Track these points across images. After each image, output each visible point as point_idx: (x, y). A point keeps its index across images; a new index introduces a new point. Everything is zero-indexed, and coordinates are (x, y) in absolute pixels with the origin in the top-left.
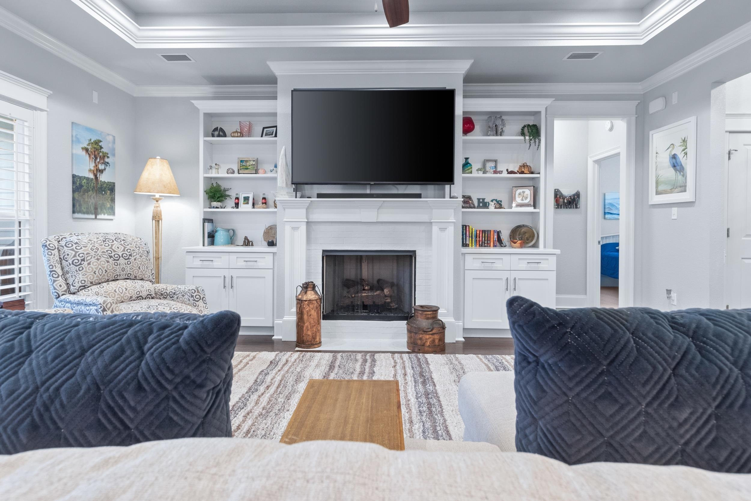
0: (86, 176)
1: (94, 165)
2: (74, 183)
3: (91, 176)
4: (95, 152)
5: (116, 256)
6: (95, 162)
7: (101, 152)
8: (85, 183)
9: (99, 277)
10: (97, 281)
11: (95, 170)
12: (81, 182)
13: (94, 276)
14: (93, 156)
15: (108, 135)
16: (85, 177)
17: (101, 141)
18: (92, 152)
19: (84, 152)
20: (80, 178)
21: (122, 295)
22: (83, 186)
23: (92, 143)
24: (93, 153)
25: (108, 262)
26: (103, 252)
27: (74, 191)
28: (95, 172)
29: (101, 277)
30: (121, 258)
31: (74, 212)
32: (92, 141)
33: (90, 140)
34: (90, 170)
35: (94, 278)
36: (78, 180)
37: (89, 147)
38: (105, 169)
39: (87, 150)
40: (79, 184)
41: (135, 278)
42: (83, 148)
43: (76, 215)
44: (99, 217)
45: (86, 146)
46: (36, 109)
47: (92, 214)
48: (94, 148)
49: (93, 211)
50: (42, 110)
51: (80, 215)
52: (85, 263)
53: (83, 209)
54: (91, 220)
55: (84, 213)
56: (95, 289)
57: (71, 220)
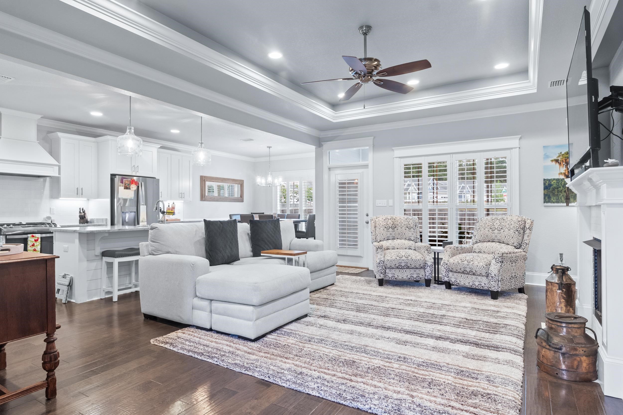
0: (556, 178)
1: (565, 169)
2: (544, 184)
3: (562, 177)
4: (566, 160)
8: (554, 183)
11: (567, 172)
12: (551, 183)
14: (564, 163)
16: (554, 179)
18: (563, 161)
19: (554, 163)
20: (549, 180)
22: (552, 185)
23: (563, 155)
24: (564, 161)
27: (544, 189)
28: (566, 174)
31: (544, 202)
32: (563, 153)
33: (561, 153)
34: (561, 174)
36: (547, 182)
37: (559, 158)
39: (557, 161)
41: (503, 243)
42: (552, 161)
43: (546, 204)
44: (570, 205)
45: (556, 158)
46: (512, 148)
47: (563, 203)
48: (565, 157)
49: (565, 201)
50: (516, 148)
51: (549, 204)
52: (479, 230)
53: (552, 200)
54: (564, 207)
55: (554, 203)
56: (479, 244)
57: (542, 207)
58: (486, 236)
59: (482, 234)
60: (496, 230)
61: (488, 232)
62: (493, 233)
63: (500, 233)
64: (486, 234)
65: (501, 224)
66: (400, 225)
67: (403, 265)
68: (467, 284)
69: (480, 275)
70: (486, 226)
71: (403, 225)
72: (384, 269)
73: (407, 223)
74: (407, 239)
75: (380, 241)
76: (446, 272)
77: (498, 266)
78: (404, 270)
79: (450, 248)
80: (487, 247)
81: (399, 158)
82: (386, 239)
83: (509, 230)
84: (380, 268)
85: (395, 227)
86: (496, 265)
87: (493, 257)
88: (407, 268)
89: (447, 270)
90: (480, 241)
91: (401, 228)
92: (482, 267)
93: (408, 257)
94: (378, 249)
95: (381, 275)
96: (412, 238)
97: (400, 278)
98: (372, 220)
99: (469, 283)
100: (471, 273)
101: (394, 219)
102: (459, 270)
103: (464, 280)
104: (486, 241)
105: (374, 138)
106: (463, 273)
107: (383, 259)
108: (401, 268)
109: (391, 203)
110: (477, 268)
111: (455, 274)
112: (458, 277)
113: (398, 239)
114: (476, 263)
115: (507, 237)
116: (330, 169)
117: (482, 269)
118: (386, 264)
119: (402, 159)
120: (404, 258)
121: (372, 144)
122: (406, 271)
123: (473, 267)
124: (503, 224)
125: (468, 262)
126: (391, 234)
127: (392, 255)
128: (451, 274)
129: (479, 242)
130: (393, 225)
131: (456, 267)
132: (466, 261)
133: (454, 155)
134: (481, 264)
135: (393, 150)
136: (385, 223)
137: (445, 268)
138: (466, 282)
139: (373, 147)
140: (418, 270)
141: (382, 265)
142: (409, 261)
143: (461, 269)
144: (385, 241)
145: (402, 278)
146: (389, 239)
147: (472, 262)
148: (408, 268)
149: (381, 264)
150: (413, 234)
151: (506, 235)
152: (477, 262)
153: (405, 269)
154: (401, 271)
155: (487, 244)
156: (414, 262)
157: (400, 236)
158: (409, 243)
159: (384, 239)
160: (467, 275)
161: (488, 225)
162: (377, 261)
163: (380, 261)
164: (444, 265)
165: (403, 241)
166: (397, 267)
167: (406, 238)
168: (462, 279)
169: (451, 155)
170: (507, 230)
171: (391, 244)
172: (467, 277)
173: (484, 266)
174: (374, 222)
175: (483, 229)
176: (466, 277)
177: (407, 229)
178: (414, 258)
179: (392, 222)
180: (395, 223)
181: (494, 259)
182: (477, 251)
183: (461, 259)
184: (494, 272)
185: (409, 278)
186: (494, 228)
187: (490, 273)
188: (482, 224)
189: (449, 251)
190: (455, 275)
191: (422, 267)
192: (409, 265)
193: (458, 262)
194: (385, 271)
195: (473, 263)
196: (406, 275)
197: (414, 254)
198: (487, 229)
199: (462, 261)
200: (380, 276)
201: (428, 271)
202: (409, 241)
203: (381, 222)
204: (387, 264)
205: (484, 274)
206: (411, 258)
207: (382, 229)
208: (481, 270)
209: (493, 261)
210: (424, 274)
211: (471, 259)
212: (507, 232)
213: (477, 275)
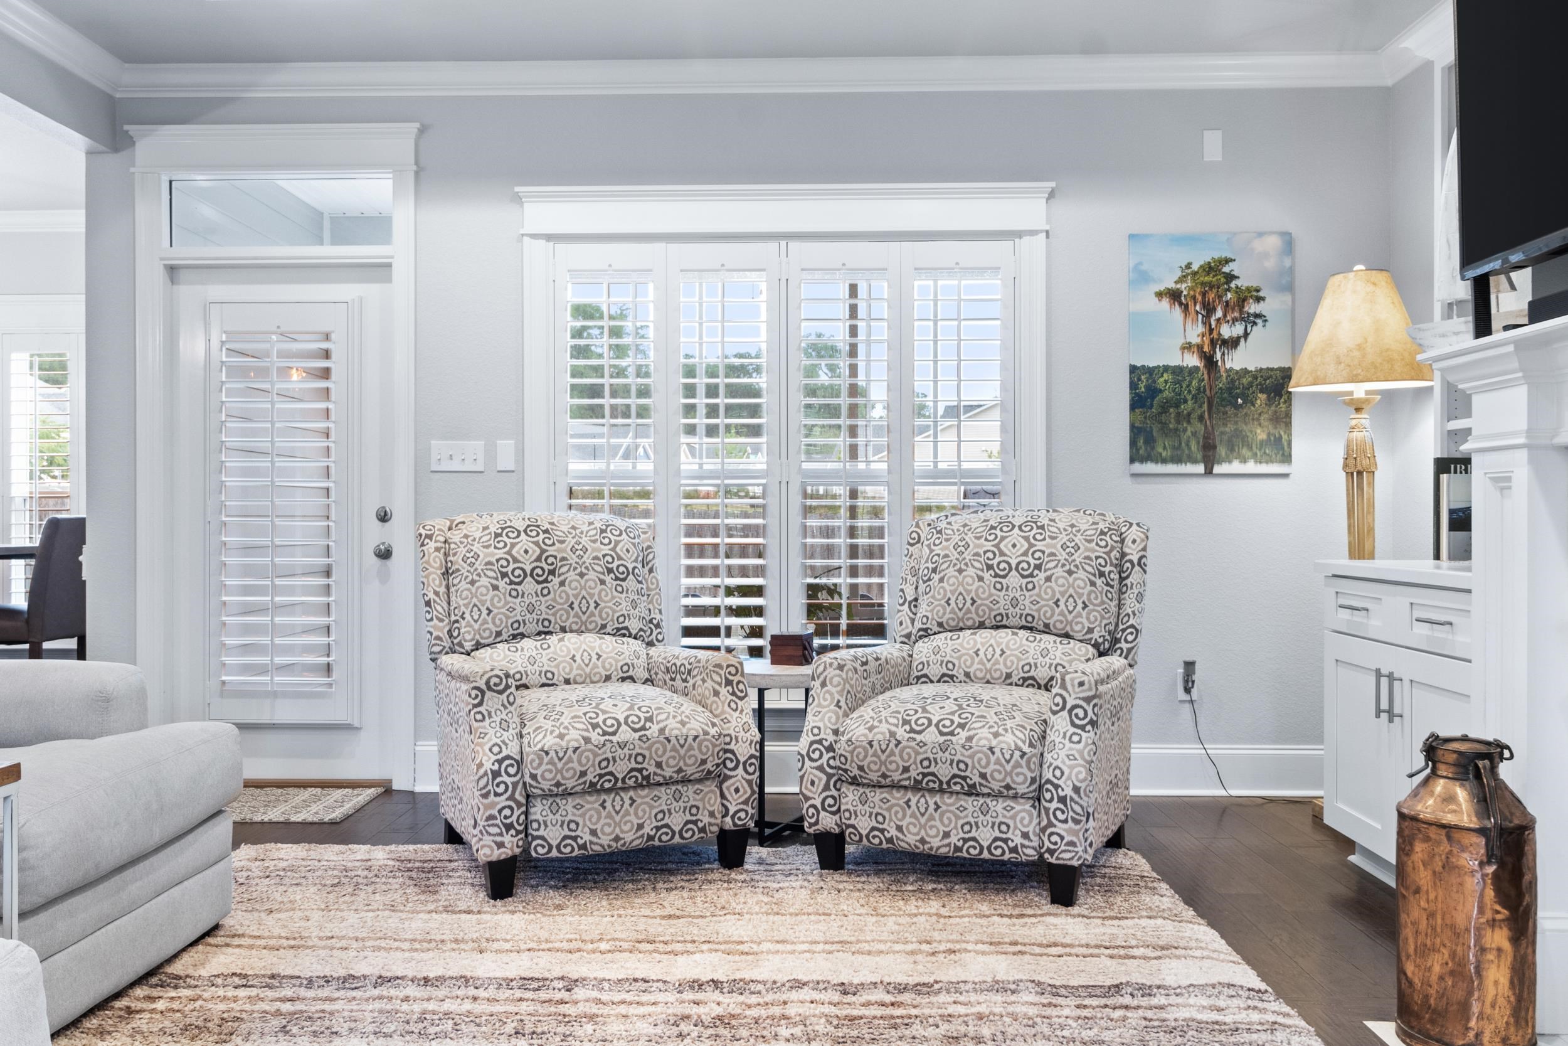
0: (1172, 364)
1: (1201, 329)
2: (1133, 386)
3: (1192, 361)
4: (1204, 294)
6: (1206, 321)
7: (1229, 290)
8: (1166, 382)
9: (955, 613)
10: (953, 623)
11: (1207, 340)
12: (1154, 382)
13: (945, 609)
14: (1198, 308)
15: (1261, 234)
16: (1166, 368)
17: (1227, 261)
18: (1194, 298)
19: (1165, 303)
20: (1150, 371)
21: (988, 666)
22: (1161, 391)
23: (1195, 273)
24: (1199, 298)
27: (1133, 407)
28: (1206, 349)
29: (960, 614)
32: (1195, 267)
33: (1188, 266)
34: (1187, 347)
35: (944, 614)
36: (1143, 377)
37: (1183, 286)
38: (1246, 335)
39: (1174, 296)
40: (1146, 387)
41: (1047, 630)
42: (1160, 295)
43: (1138, 467)
44: (1217, 469)
45: (1171, 285)
46: (1020, 234)
47: (1195, 461)
48: (1203, 284)
49: (1199, 456)
50: (1033, 233)
51: (1150, 467)
52: (936, 577)
53: (1160, 450)
54: (1195, 480)
55: (1164, 461)
56: (940, 640)
57: (1128, 480)
58: (969, 602)
59: (953, 592)
60: (1014, 572)
61: (977, 584)
62: (999, 586)
63: (1030, 586)
64: (969, 592)
65: (1031, 545)
66: (572, 560)
67: (621, 769)
68: (935, 842)
69: (1007, 793)
70: (968, 556)
71: (587, 559)
72: (519, 805)
73: (606, 550)
74: (609, 629)
75: (478, 646)
76: (826, 788)
77: (1087, 745)
78: (626, 796)
79: (841, 667)
80: (981, 653)
81: (549, 237)
82: (505, 636)
83: (1070, 572)
84: (502, 801)
85: (552, 572)
86: (1075, 738)
87: (1058, 700)
88: (641, 786)
89: (830, 776)
90: (940, 625)
91: (582, 575)
92: (1017, 754)
93: (643, 728)
94: (488, 694)
95: (507, 839)
96: (634, 625)
97: (605, 840)
98: (430, 537)
99: (947, 835)
100: (958, 788)
101: (546, 531)
102: (896, 777)
103: (923, 820)
104: (970, 623)
105: (422, 131)
106: (917, 787)
107: (513, 749)
108: (608, 791)
109: (506, 461)
110: (993, 759)
111: (877, 796)
112: (889, 810)
113: (563, 630)
114: (983, 739)
115: (1061, 603)
116: (172, 271)
117: (1018, 765)
118: (534, 777)
119: (561, 247)
120: (625, 734)
121: (413, 161)
122: (633, 801)
123: (971, 757)
124: (1040, 546)
125: (942, 734)
126: (531, 608)
127: (565, 720)
128: (850, 797)
129: (936, 629)
130: (538, 559)
131: (883, 763)
132: (933, 728)
133: (794, 246)
134: (1009, 739)
135: (518, 199)
136: (500, 554)
137: (820, 768)
138: (933, 832)
139: (417, 173)
140: (691, 788)
141: (509, 780)
142: (649, 749)
143: (906, 770)
144: (505, 646)
145: (617, 839)
146: (523, 636)
147: (963, 735)
148: (646, 783)
149: (505, 778)
150: (634, 604)
151: (1058, 596)
152: (985, 733)
153: (631, 793)
154: (608, 804)
155: (977, 637)
156: (674, 749)
157: (576, 615)
158: (620, 648)
159: (499, 634)
160: (937, 798)
161: (977, 554)
162: (480, 765)
163: (500, 762)
164: (816, 755)
165: (591, 641)
166: (592, 784)
167: (604, 626)
168: (913, 815)
169: (783, 243)
170: (1059, 572)
171: (532, 661)
172: (937, 807)
173: (1026, 749)
174: (437, 550)
175: (951, 571)
176: (932, 807)
177: (608, 579)
178: (673, 728)
179: (537, 544)
180: (551, 551)
181: (1065, 713)
182: (935, 671)
183: (906, 722)
184: (1069, 778)
185: (651, 838)
186: (1003, 565)
187: (1048, 781)
188: (947, 548)
189: (836, 680)
190: (876, 799)
191: (709, 772)
192: (652, 769)
193: (892, 734)
194: (526, 813)
195: (970, 739)
196: (636, 821)
197: (671, 709)
198: (971, 571)
199: (912, 731)
200: (500, 845)
201: (737, 790)
202: (620, 640)
203: (476, 547)
204: (539, 772)
205: (1022, 789)
206: (662, 731)
207: (484, 581)
208: (1008, 768)
209: (1061, 723)
210: (717, 807)
211: (957, 720)
212: (1061, 581)
213: (989, 795)
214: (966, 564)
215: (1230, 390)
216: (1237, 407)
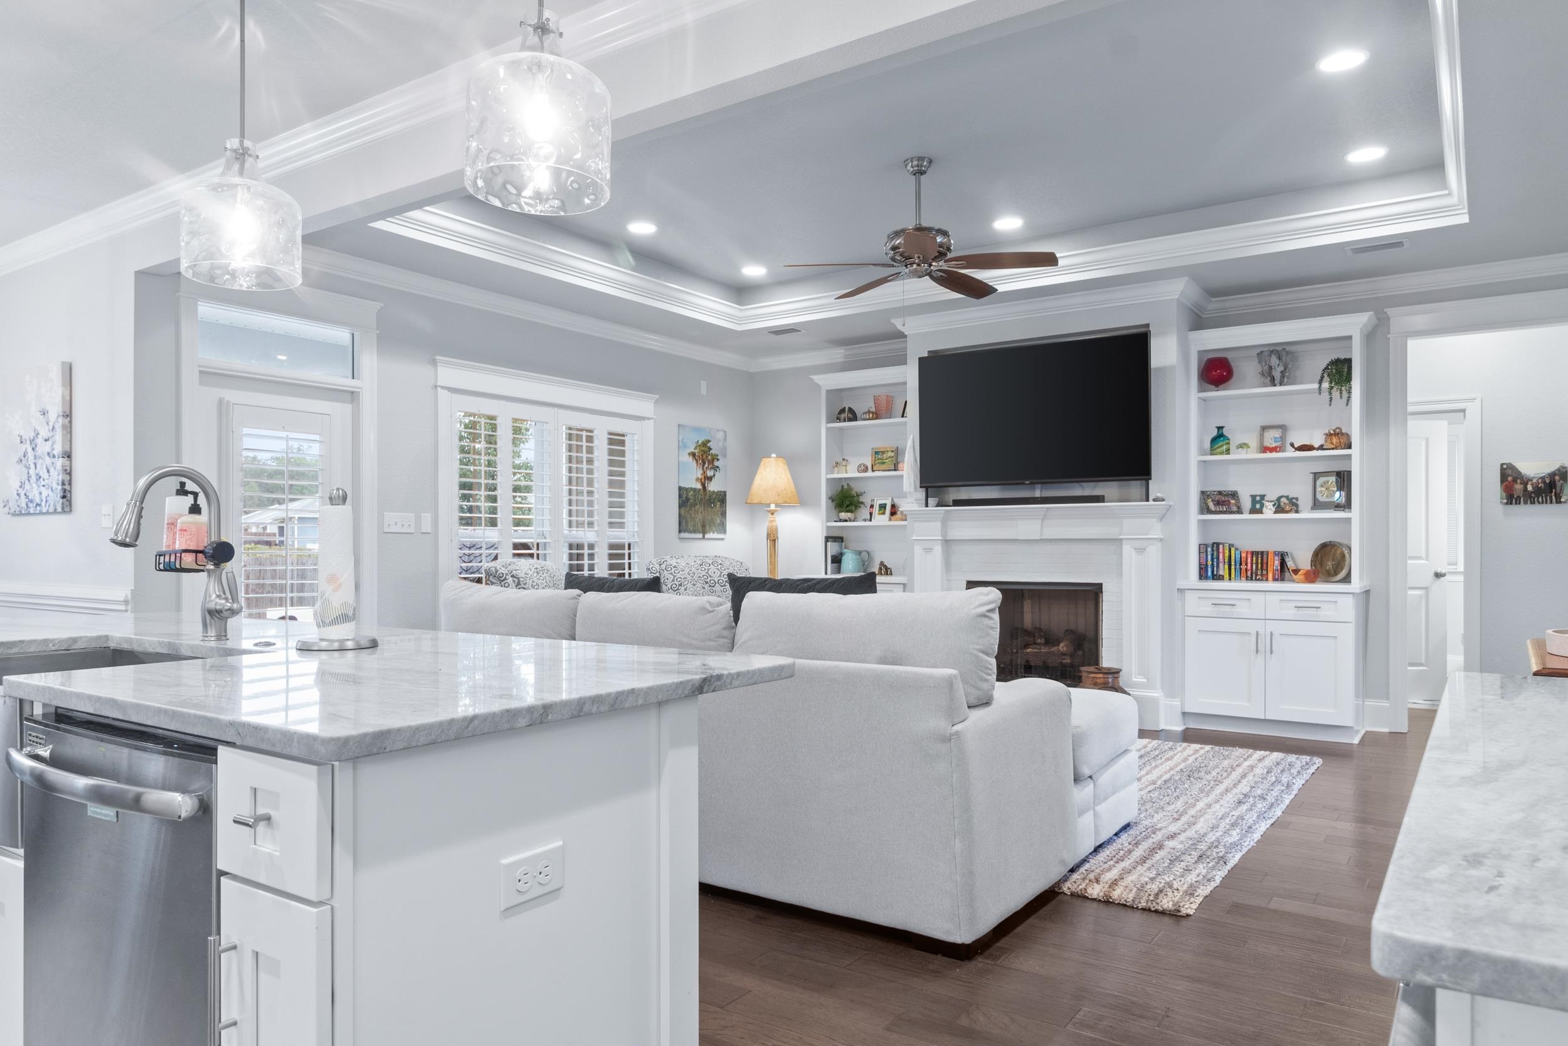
0: (693, 487)
1: (701, 472)
2: (680, 496)
3: (699, 486)
4: (702, 455)
5: (712, 582)
6: (703, 469)
7: (709, 454)
8: (691, 495)
11: (703, 477)
12: (688, 495)
14: (701, 462)
15: (718, 431)
16: (692, 489)
17: (709, 441)
18: (699, 456)
19: (691, 458)
20: (686, 489)
22: (688, 499)
23: (700, 446)
24: (701, 457)
25: (704, 588)
26: (699, 577)
27: (680, 507)
28: (703, 481)
30: (717, 584)
31: (680, 531)
32: (700, 443)
33: (698, 442)
34: (698, 480)
36: (685, 492)
37: (696, 451)
38: (714, 475)
39: (693, 455)
40: (686, 497)
42: (689, 454)
43: (683, 535)
44: (707, 536)
45: (693, 450)
46: (643, 418)
47: (700, 533)
48: (702, 451)
49: (701, 530)
50: (649, 419)
51: (686, 535)
53: (688, 527)
54: (699, 541)
55: (689, 532)
57: (678, 541)
62: (712, 591)
63: (725, 590)
121: (375, 327)
135: (435, 363)
139: (378, 335)
169: (556, 409)
214: (696, 582)
215: (710, 500)
216: (712, 508)
